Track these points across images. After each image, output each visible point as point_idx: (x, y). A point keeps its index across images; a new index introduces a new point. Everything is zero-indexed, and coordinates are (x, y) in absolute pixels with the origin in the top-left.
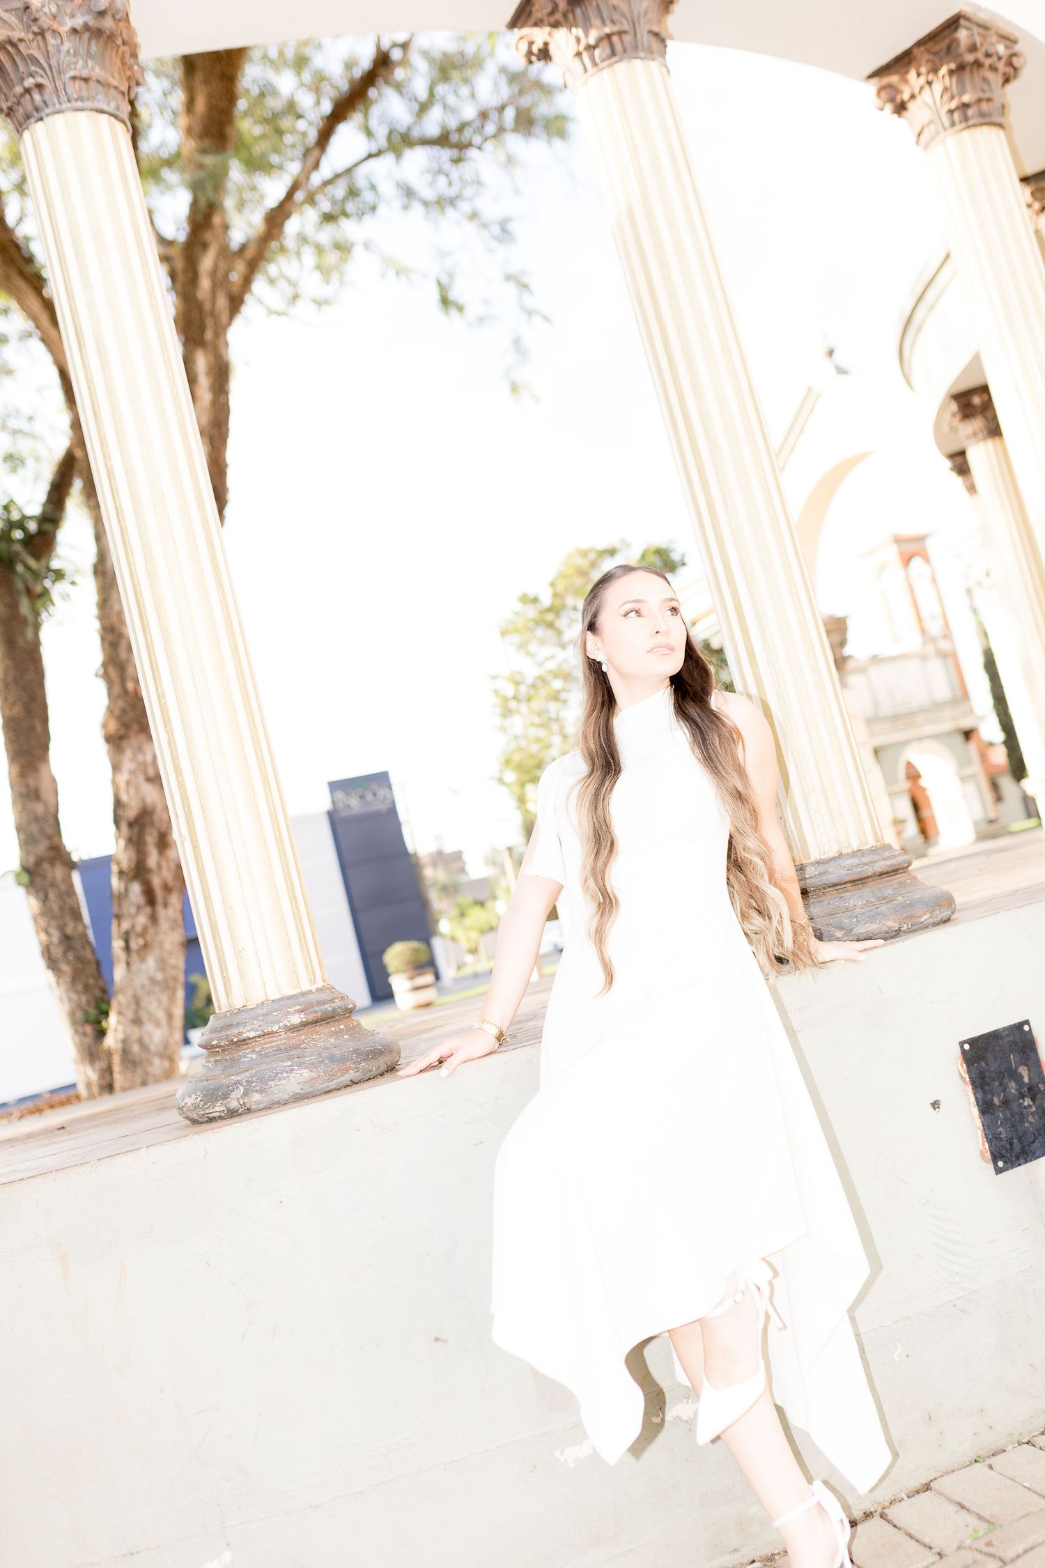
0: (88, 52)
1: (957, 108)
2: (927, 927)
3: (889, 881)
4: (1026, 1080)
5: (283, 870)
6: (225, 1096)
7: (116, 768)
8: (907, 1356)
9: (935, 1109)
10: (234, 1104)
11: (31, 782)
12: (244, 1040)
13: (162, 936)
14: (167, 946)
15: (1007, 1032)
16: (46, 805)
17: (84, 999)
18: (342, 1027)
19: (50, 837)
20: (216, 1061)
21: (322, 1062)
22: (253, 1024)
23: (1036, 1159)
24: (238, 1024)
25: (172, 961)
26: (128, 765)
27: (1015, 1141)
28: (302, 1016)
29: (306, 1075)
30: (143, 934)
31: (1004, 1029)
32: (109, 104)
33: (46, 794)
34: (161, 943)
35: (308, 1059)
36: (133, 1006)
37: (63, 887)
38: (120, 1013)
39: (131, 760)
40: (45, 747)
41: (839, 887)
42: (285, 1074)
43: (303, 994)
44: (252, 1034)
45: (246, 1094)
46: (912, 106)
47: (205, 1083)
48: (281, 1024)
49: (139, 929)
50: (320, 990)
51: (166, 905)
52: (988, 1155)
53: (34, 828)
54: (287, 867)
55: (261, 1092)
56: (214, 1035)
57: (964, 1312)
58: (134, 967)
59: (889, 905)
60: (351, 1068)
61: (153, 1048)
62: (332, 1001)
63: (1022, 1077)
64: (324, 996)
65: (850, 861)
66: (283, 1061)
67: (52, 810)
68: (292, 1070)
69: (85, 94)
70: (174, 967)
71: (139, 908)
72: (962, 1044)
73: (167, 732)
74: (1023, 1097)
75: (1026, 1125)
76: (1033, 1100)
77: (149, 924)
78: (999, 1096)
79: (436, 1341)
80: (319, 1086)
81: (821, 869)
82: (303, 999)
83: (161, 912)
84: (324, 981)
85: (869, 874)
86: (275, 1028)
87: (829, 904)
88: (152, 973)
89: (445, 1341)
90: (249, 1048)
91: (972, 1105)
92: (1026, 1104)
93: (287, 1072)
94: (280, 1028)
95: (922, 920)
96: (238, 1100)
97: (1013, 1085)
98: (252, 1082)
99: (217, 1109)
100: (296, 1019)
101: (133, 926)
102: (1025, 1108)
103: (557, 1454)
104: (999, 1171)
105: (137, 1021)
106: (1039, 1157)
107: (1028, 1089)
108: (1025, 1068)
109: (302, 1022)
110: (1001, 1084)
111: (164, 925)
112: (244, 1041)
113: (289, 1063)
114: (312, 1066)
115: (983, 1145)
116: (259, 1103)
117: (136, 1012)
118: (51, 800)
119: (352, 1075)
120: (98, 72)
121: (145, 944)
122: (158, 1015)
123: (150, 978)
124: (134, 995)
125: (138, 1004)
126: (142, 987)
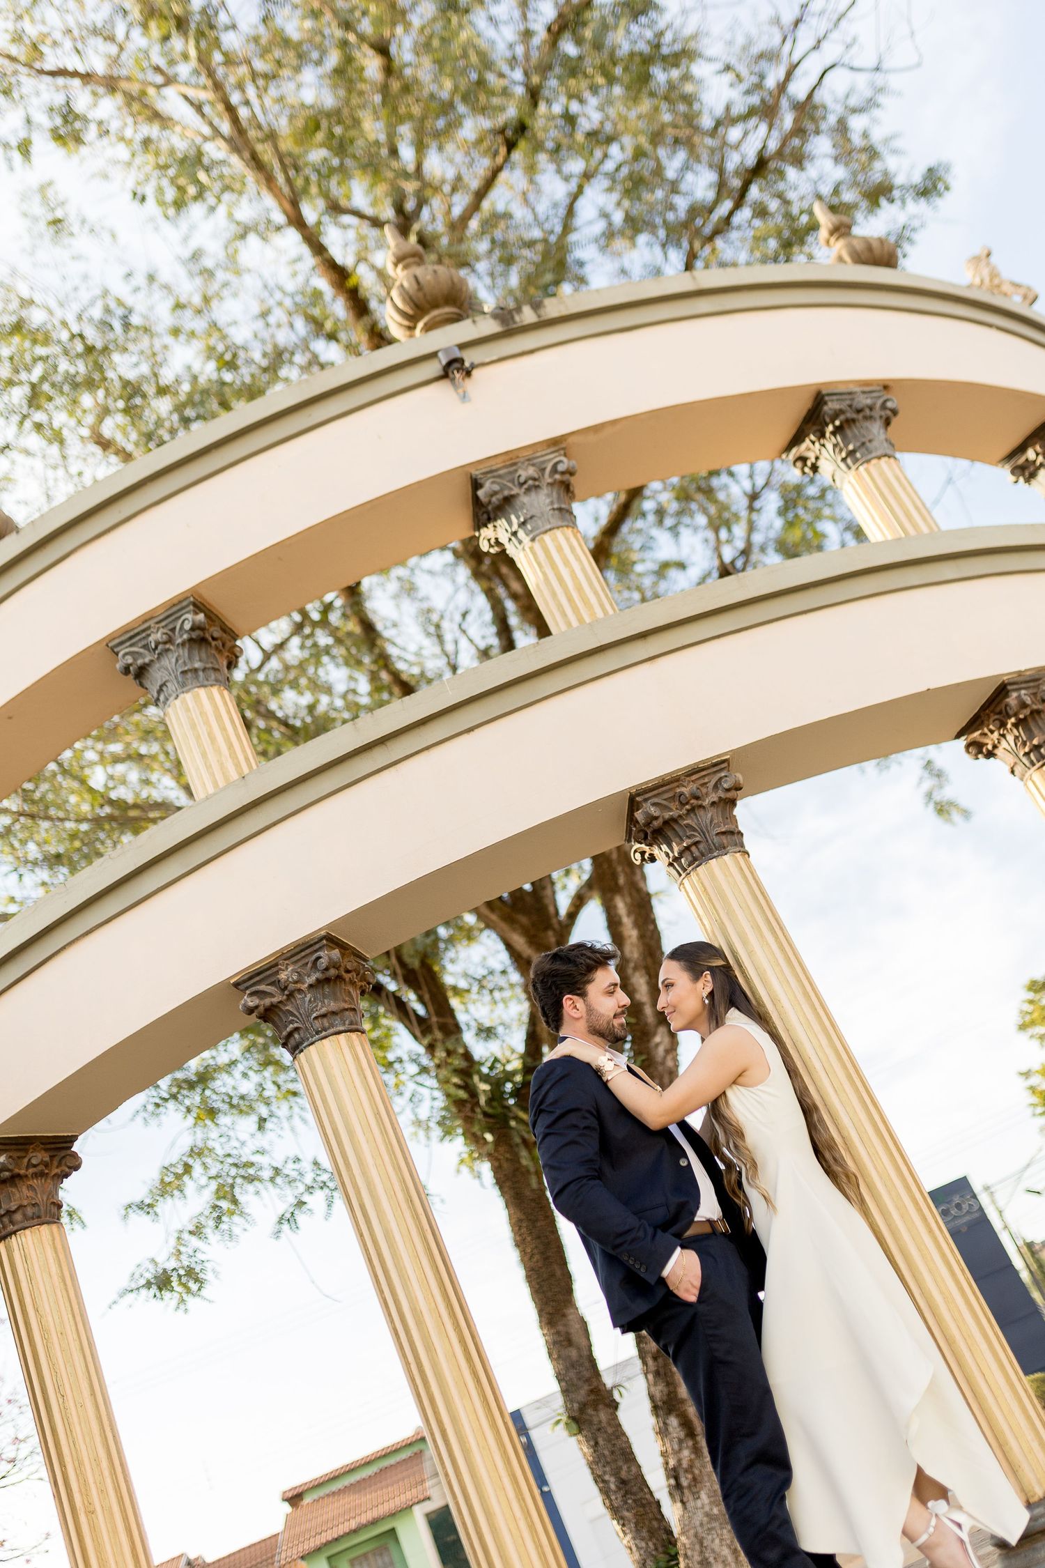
0: (324, 994)
1: (1031, 751)
11: (561, 1328)
16: (579, 1349)
17: (650, 1544)
19: (588, 1380)
30: (690, 1469)
32: (344, 1024)
33: (578, 1338)
36: (697, 1547)
37: (610, 1430)
38: (686, 1556)
40: (569, 1291)
46: (999, 752)
49: (685, 1464)
53: (572, 1374)
58: (691, 1504)
67: (585, 1353)
69: (327, 1025)
71: (680, 1441)
77: (693, 1456)
88: (707, 1508)
101: (679, 1461)
117: (701, 1552)
118: (583, 1342)
120: (333, 1006)
121: (694, 1479)
122: (723, 1553)
123: (707, 1515)
124: (696, 1535)
125: (701, 1544)
126: (701, 1525)
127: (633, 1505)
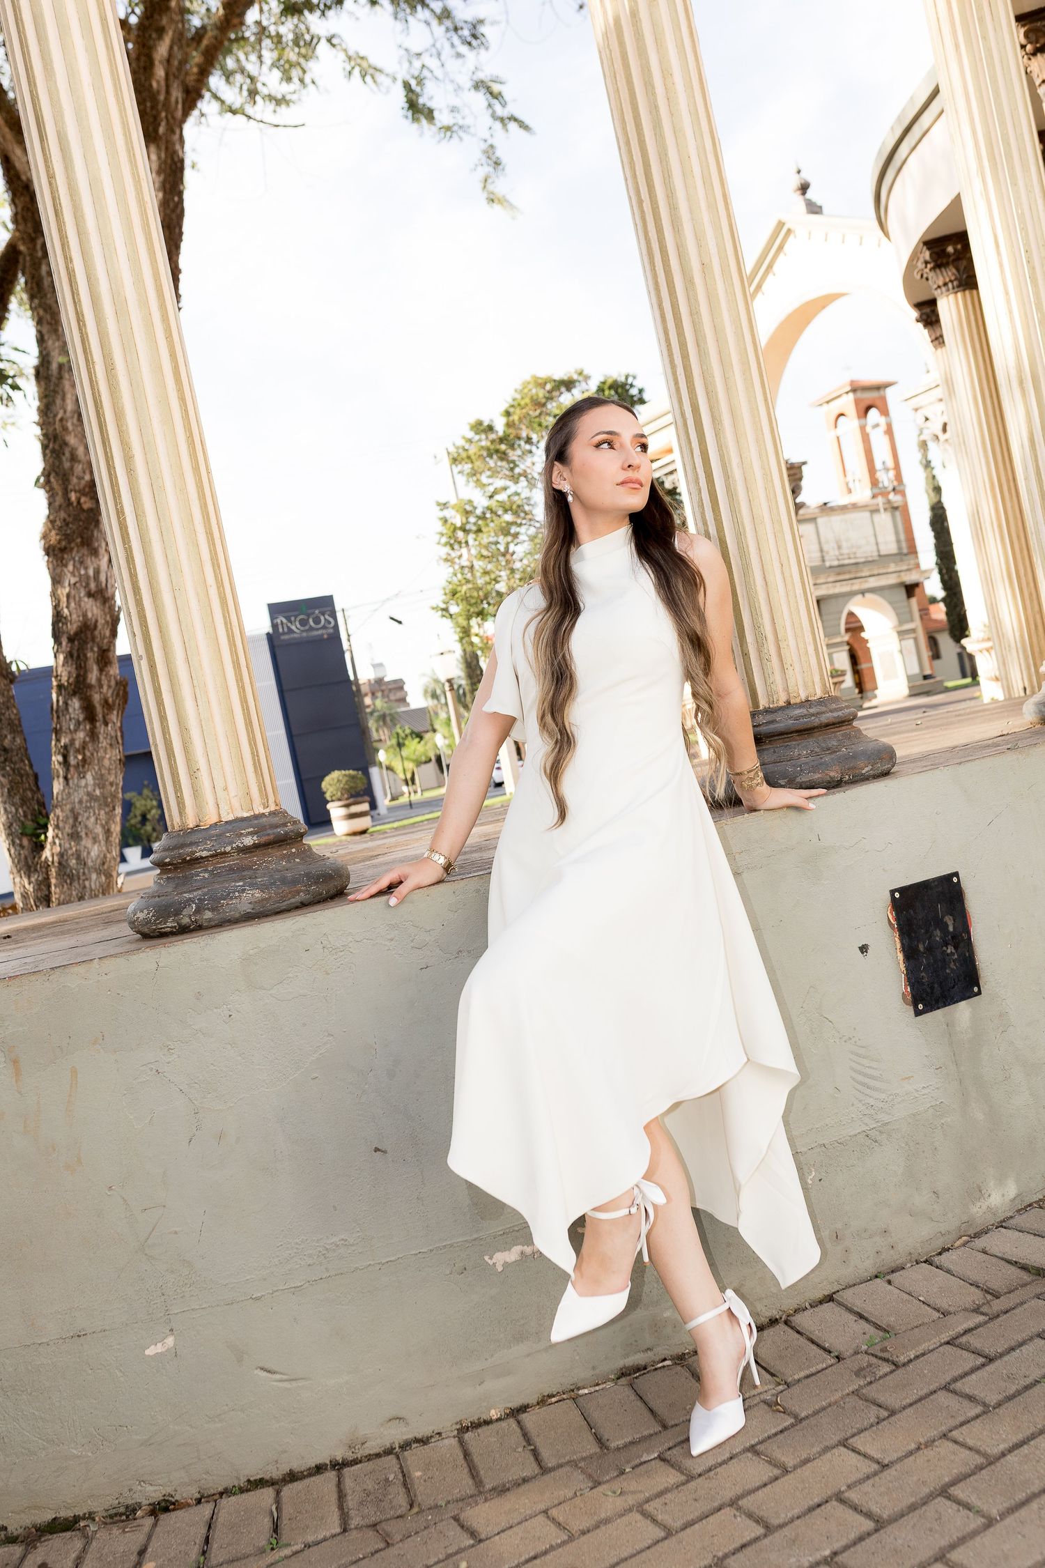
2: (868, 779)
3: (833, 732)
4: (951, 929)
5: (239, 692)
6: (177, 913)
7: (56, 581)
8: (820, 1180)
9: (862, 953)
10: (186, 921)
12: (197, 859)
13: (101, 753)
14: (106, 763)
15: (936, 883)
17: (20, 810)
18: (294, 850)
20: (168, 878)
21: (274, 883)
22: (206, 844)
23: (954, 1003)
24: (191, 844)
25: (112, 779)
26: (69, 579)
27: (936, 986)
28: (255, 838)
29: (257, 895)
30: (82, 749)
31: (934, 880)
34: (101, 760)
35: (259, 880)
36: (71, 821)
38: (57, 827)
39: (73, 574)
41: (786, 736)
42: (237, 894)
43: (256, 817)
44: (205, 854)
45: (198, 911)
47: (157, 899)
48: (234, 845)
49: (77, 744)
50: (273, 814)
51: (106, 724)
52: (909, 997)
54: (244, 690)
55: (212, 910)
56: (167, 853)
57: (876, 1141)
58: (73, 782)
59: (833, 756)
60: (301, 891)
61: (90, 863)
62: (285, 825)
63: (947, 926)
64: (276, 820)
65: (797, 712)
66: (236, 881)
68: (243, 891)
70: (111, 784)
71: (78, 723)
72: (892, 892)
73: (125, 548)
74: (946, 945)
75: (947, 971)
76: (956, 948)
77: (87, 739)
78: (924, 943)
79: (375, 1151)
80: (269, 906)
81: (769, 717)
82: (256, 822)
83: (101, 729)
84: (277, 805)
85: (816, 724)
86: (228, 849)
87: (775, 752)
88: (90, 789)
89: (385, 1152)
90: (200, 867)
91: (898, 950)
92: (949, 951)
93: (238, 892)
94: (232, 848)
95: (864, 772)
96: (190, 916)
97: (938, 932)
98: (204, 900)
99: (169, 924)
100: (249, 841)
101: (72, 741)
102: (948, 955)
103: (486, 1258)
104: (918, 1013)
105: (74, 836)
106: (957, 1002)
107: (952, 937)
108: (951, 917)
109: (254, 844)
110: (927, 932)
111: (104, 743)
112: (197, 861)
113: (241, 884)
114: (263, 888)
115: (906, 988)
116: (210, 920)
117: (74, 826)
119: (302, 897)
121: (84, 760)
122: (96, 831)
123: (88, 794)
124: (72, 810)
125: (76, 819)
126: (80, 802)
127: (11, 772)
